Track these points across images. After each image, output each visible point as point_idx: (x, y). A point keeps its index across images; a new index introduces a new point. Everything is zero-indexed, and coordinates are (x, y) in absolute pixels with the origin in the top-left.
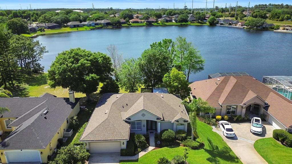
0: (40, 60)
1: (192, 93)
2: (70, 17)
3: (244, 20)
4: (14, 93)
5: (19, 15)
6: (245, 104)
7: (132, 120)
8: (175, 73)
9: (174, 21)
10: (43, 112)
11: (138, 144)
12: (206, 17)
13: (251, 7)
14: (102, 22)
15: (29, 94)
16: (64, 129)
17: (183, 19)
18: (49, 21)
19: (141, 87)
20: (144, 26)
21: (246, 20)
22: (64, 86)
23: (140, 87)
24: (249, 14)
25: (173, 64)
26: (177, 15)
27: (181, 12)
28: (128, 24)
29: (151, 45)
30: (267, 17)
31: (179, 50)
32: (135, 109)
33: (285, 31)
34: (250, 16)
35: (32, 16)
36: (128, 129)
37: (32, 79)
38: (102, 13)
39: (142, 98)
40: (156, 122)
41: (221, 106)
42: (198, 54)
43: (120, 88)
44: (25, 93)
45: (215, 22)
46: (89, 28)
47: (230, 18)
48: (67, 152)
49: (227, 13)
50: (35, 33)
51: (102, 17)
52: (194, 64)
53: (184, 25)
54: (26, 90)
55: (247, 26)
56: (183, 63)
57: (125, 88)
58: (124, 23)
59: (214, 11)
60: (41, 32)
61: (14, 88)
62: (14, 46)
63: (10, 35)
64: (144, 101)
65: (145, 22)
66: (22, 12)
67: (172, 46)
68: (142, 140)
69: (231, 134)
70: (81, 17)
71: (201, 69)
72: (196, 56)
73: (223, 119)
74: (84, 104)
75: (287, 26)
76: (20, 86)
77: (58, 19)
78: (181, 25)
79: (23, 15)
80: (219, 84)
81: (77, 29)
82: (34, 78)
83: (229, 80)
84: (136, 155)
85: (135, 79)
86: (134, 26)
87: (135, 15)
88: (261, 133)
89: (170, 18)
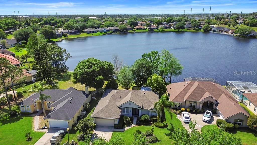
0: (66, 63)
1: (168, 92)
2: (87, 24)
5: (48, 22)
6: (202, 101)
7: (123, 107)
9: (172, 28)
10: (70, 99)
11: (125, 122)
12: (201, 25)
14: (112, 28)
15: (59, 87)
16: (81, 111)
17: (180, 26)
18: (71, 28)
20: (146, 32)
22: (82, 83)
23: (132, 85)
25: (158, 69)
26: (176, 23)
27: (180, 20)
28: (133, 30)
29: (142, 56)
34: (242, 23)
35: (58, 23)
36: (120, 113)
39: (131, 93)
40: (138, 109)
41: (185, 101)
42: (178, 63)
43: (119, 86)
44: (56, 86)
46: (102, 34)
47: (223, 25)
48: (83, 122)
49: (222, 20)
50: (60, 38)
51: (112, 24)
52: (175, 69)
53: (181, 31)
54: (57, 84)
55: (237, 34)
57: (122, 86)
58: (130, 29)
60: (65, 37)
64: (131, 95)
65: (148, 29)
67: (158, 56)
68: (128, 120)
69: (187, 120)
70: (96, 24)
71: (180, 73)
72: (176, 64)
73: (186, 110)
74: (94, 95)
76: (53, 81)
77: (78, 26)
78: (178, 31)
79: (51, 22)
80: (186, 86)
81: (92, 35)
82: (61, 76)
83: (194, 83)
84: (123, 128)
85: (129, 79)
86: (138, 32)
87: (140, 22)
88: (209, 121)
89: (169, 25)
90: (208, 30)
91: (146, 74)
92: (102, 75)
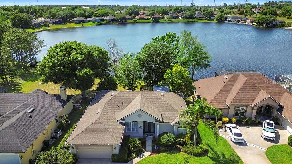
0: (37, 54)
1: (196, 92)
2: (76, 12)
3: (253, 17)
4: (7, 88)
5: (25, 10)
6: (256, 105)
7: (127, 121)
8: (178, 69)
9: (180, 18)
10: (28, 110)
11: (133, 149)
12: (214, 14)
13: (260, 4)
14: (108, 18)
15: (22, 90)
16: (52, 130)
17: (190, 15)
18: (54, 16)
19: (141, 84)
20: (150, 22)
21: (256, 17)
22: (56, 81)
23: (139, 84)
24: (258, 11)
25: (177, 60)
26: (184, 12)
27: (188, 9)
28: (134, 21)
29: (153, 40)
30: (277, 15)
31: (184, 45)
32: (130, 108)
34: (259, 13)
35: (38, 11)
36: (121, 132)
37: (28, 73)
38: (108, 10)
39: (140, 96)
40: (154, 124)
41: (229, 107)
42: (204, 50)
43: (118, 85)
44: (18, 89)
46: (94, 24)
47: (238, 15)
48: (48, 158)
49: (236, 10)
50: (39, 29)
51: (108, 13)
52: (199, 60)
53: (191, 22)
54: (20, 85)
55: (256, 23)
56: (188, 59)
57: (124, 85)
58: (130, 19)
59: (222, 8)
60: (46, 27)
61: (8, 83)
62: (10, 39)
63: (6, 28)
64: (141, 100)
65: (151, 19)
66: (28, 7)
67: (176, 41)
68: (137, 145)
69: (239, 140)
70: (87, 13)
71: (208, 65)
72: (201, 52)
73: (230, 121)
74: (78, 102)
76: (15, 81)
77: (63, 14)
78: (188, 21)
79: (29, 10)
80: (226, 82)
81: (82, 25)
82: (30, 73)
83: (238, 78)
84: (129, 161)
85: (134, 75)
86: (140, 23)
87: (142, 11)
88: (275, 139)
89: (176, 14)
90: (222, 20)
91: (161, 66)
92: (90, 68)
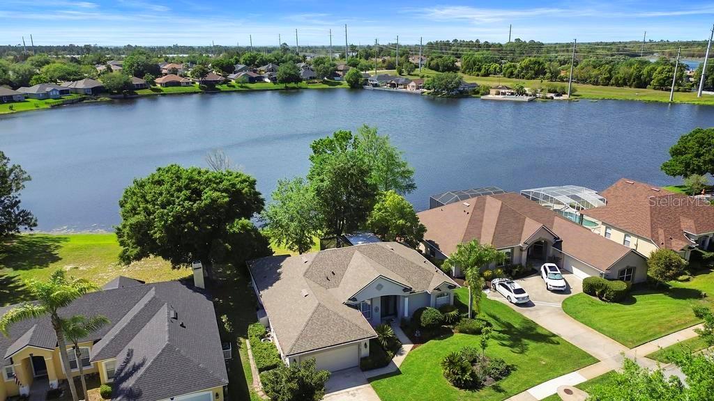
3: (417, 75)
6: (525, 243)
9: (267, 80)
10: (169, 315)
11: (386, 344)
12: (338, 71)
14: (80, 85)
20: (197, 93)
26: (270, 66)
27: (277, 56)
28: (153, 90)
30: (459, 70)
32: (356, 278)
33: (500, 97)
36: (362, 318)
42: (401, 159)
44: (19, 289)
45: (361, 80)
46: (46, 103)
49: (379, 60)
51: (76, 72)
53: (294, 88)
55: (428, 89)
58: (142, 87)
64: (368, 261)
65: (197, 83)
67: (353, 145)
69: (523, 298)
70: (11, 73)
71: (411, 187)
72: (397, 162)
73: (496, 276)
75: (503, 88)
78: (286, 87)
80: (470, 212)
81: (11, 108)
83: (485, 203)
84: (389, 362)
87: (165, 65)
88: (565, 288)
89: (255, 71)
90: (359, 83)
